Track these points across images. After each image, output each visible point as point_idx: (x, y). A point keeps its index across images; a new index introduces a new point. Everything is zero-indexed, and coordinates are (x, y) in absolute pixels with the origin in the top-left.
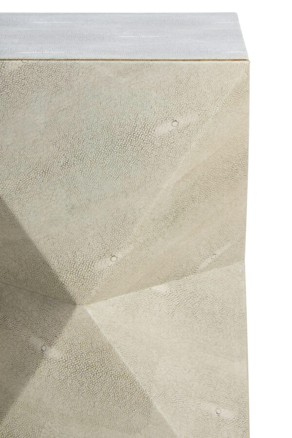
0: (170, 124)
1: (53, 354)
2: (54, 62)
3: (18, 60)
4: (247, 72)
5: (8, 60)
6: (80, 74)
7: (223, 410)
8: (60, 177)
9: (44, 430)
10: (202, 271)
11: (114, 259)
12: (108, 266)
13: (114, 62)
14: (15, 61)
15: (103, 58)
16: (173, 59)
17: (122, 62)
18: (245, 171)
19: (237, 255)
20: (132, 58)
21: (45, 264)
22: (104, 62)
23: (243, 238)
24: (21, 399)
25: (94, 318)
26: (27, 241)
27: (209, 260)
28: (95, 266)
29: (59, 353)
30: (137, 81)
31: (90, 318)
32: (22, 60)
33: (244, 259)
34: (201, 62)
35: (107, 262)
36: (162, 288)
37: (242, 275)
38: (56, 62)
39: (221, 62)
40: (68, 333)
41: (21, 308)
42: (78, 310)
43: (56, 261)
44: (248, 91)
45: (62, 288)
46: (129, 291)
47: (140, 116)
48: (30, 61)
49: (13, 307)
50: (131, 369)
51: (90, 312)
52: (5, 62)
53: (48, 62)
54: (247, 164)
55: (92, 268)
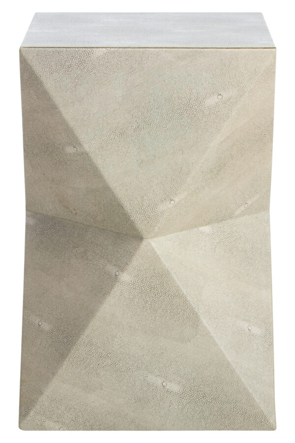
0: (216, 97)
1: (125, 277)
2: (130, 49)
3: (103, 48)
4: (275, 58)
5: (96, 48)
6: (150, 59)
7: (253, 327)
8: (133, 138)
9: (116, 339)
10: (236, 217)
11: (172, 202)
12: (168, 208)
13: (174, 49)
14: (101, 49)
15: (167, 46)
16: (219, 47)
17: (181, 49)
18: (271, 136)
19: (263, 206)
20: (189, 47)
21: (120, 206)
22: (168, 49)
23: (269, 191)
24: (99, 314)
25: (156, 250)
26: (107, 188)
27: (242, 208)
28: (158, 208)
29: (129, 277)
30: (192, 64)
31: (153, 249)
32: (106, 48)
33: (269, 209)
34: (240, 50)
35: (167, 205)
36: (206, 229)
37: (268, 222)
38: (132, 49)
39: (255, 50)
40: (136, 262)
41: (99, 243)
42: (144, 243)
43: (128, 204)
44: (275, 72)
45: (132, 225)
46: (182, 230)
47: (194, 91)
48: (112, 49)
49: (92, 243)
50: (184, 290)
51: (153, 244)
52: (93, 49)
53: (126, 49)
54: (272, 130)
55: (156, 209)
